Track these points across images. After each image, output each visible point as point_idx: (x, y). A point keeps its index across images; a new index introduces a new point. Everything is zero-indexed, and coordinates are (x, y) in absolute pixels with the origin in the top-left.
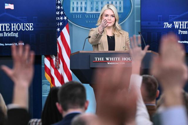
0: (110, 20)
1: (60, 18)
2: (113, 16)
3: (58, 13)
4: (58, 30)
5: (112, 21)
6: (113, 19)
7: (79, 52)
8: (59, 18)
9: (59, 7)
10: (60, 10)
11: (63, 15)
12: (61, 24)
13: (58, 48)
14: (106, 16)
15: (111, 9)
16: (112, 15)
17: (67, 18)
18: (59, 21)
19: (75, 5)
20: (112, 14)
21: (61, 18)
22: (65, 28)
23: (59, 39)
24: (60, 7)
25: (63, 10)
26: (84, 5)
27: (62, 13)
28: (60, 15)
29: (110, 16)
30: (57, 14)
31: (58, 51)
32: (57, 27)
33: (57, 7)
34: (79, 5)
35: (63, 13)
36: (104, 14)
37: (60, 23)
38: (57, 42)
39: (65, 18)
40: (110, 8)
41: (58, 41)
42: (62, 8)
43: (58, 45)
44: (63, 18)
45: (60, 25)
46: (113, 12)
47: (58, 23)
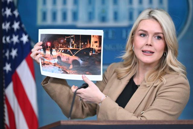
0: (151, 45)
1: (11, 38)
2: (159, 37)
3: (6, 26)
4: (8, 67)
5: (155, 49)
6: (158, 45)
7: (59, 122)
8: (8, 39)
9: (8, 12)
10: (12, 19)
11: (20, 33)
12: (14, 53)
13: (6, 114)
14: (141, 35)
15: (156, 20)
16: (158, 33)
17: (29, 38)
18: (11, 46)
19: (49, 6)
20: (158, 30)
21: (15, 39)
22: (24, 64)
23: (10, 91)
24: (12, 11)
25: (18, 19)
26: (70, 6)
27: (16, 26)
28: (11, 32)
29: (150, 36)
30: (5, 30)
31: (7, 121)
32: (4, 61)
33: (5, 10)
34: (59, 6)
35: (20, 25)
36: (138, 29)
37: (11, 51)
38: (3, 99)
39: (25, 39)
40: (153, 15)
41: (6, 96)
42: (16, 13)
43: (5, 106)
44: (19, 39)
45: (11, 56)
46: (161, 27)
47: (6, 52)
